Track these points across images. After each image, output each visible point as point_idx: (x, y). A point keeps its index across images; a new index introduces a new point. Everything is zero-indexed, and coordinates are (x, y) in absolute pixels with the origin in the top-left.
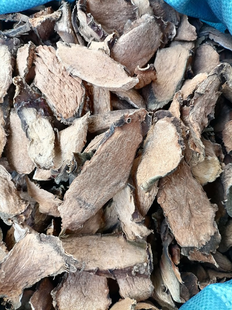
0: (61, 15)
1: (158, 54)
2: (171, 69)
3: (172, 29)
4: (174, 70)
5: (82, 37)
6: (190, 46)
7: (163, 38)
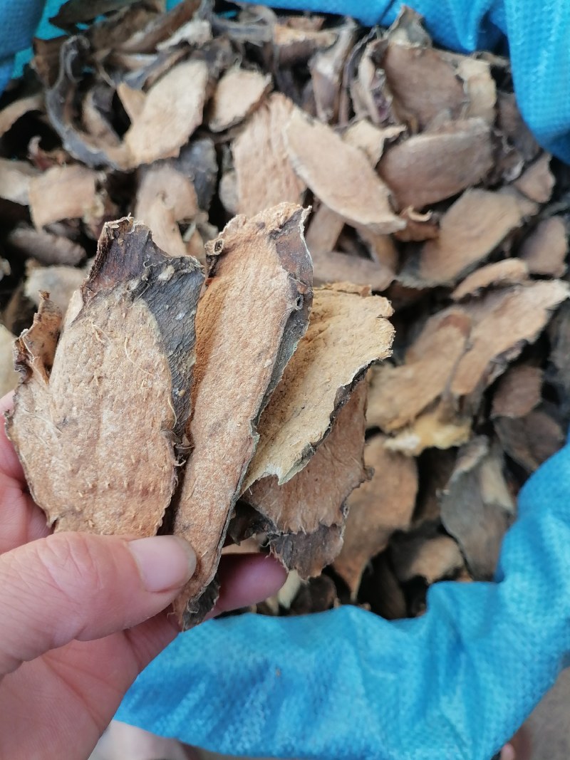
0: (335, 42)
1: (467, 195)
2: (475, 232)
3: (514, 164)
4: (478, 238)
5: (351, 102)
6: (529, 209)
7: (491, 173)
